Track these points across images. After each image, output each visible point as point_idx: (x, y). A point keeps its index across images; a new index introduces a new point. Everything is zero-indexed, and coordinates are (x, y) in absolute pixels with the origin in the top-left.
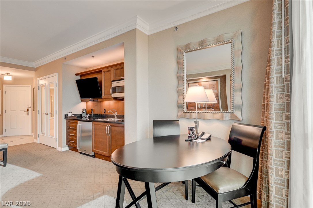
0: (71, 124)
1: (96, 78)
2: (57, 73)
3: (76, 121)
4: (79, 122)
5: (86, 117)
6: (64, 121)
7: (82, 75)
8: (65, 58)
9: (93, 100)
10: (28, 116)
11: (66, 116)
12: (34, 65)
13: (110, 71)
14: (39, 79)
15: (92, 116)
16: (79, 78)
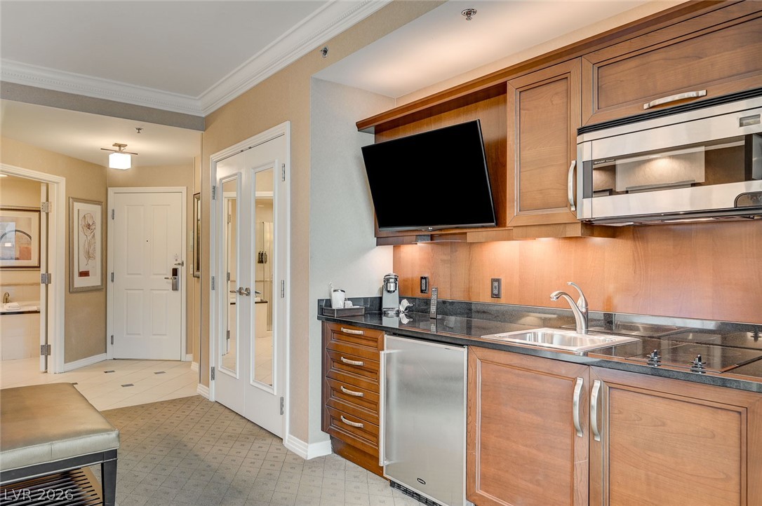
0: (347, 346)
2: (288, 123)
3: (371, 333)
4: (386, 337)
5: (398, 313)
6: (315, 327)
7: (379, 125)
8: (325, 51)
9: (432, 237)
10: (175, 292)
11: (325, 308)
12: (200, 105)
14: (215, 157)
15: (433, 309)
16: (369, 139)
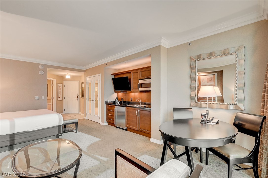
0: (110, 108)
1: (127, 77)
2: (100, 74)
3: (113, 106)
4: (115, 106)
5: (118, 103)
6: (105, 105)
7: (115, 75)
8: (106, 64)
9: (123, 92)
10: (77, 101)
11: (107, 102)
12: (84, 68)
13: (138, 72)
14: (87, 77)
15: (123, 102)
16: (113, 77)
